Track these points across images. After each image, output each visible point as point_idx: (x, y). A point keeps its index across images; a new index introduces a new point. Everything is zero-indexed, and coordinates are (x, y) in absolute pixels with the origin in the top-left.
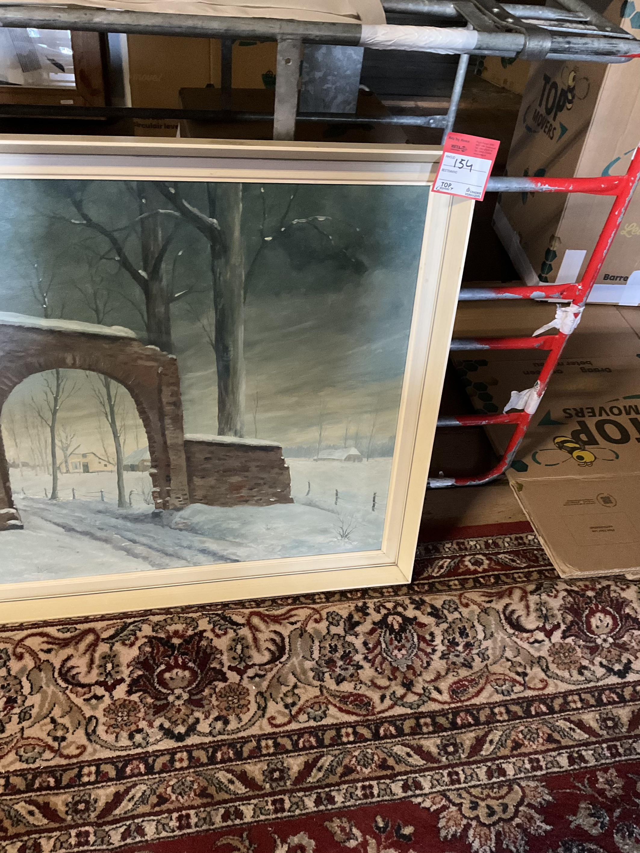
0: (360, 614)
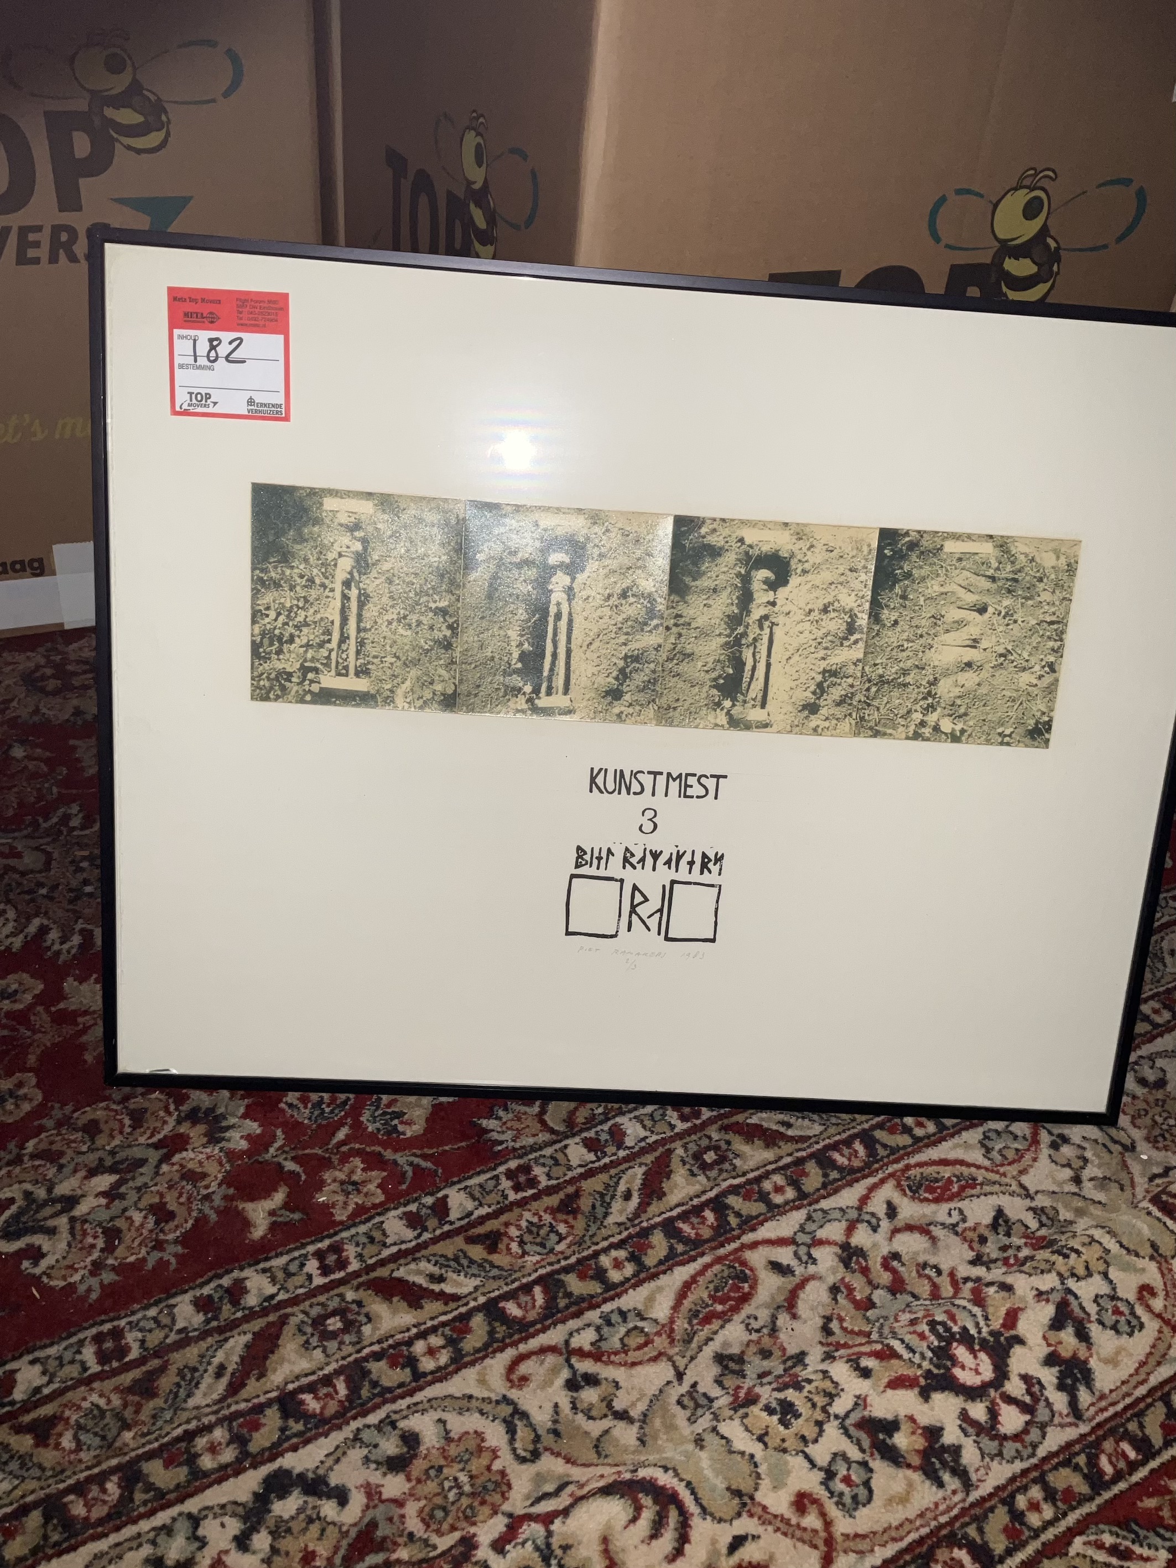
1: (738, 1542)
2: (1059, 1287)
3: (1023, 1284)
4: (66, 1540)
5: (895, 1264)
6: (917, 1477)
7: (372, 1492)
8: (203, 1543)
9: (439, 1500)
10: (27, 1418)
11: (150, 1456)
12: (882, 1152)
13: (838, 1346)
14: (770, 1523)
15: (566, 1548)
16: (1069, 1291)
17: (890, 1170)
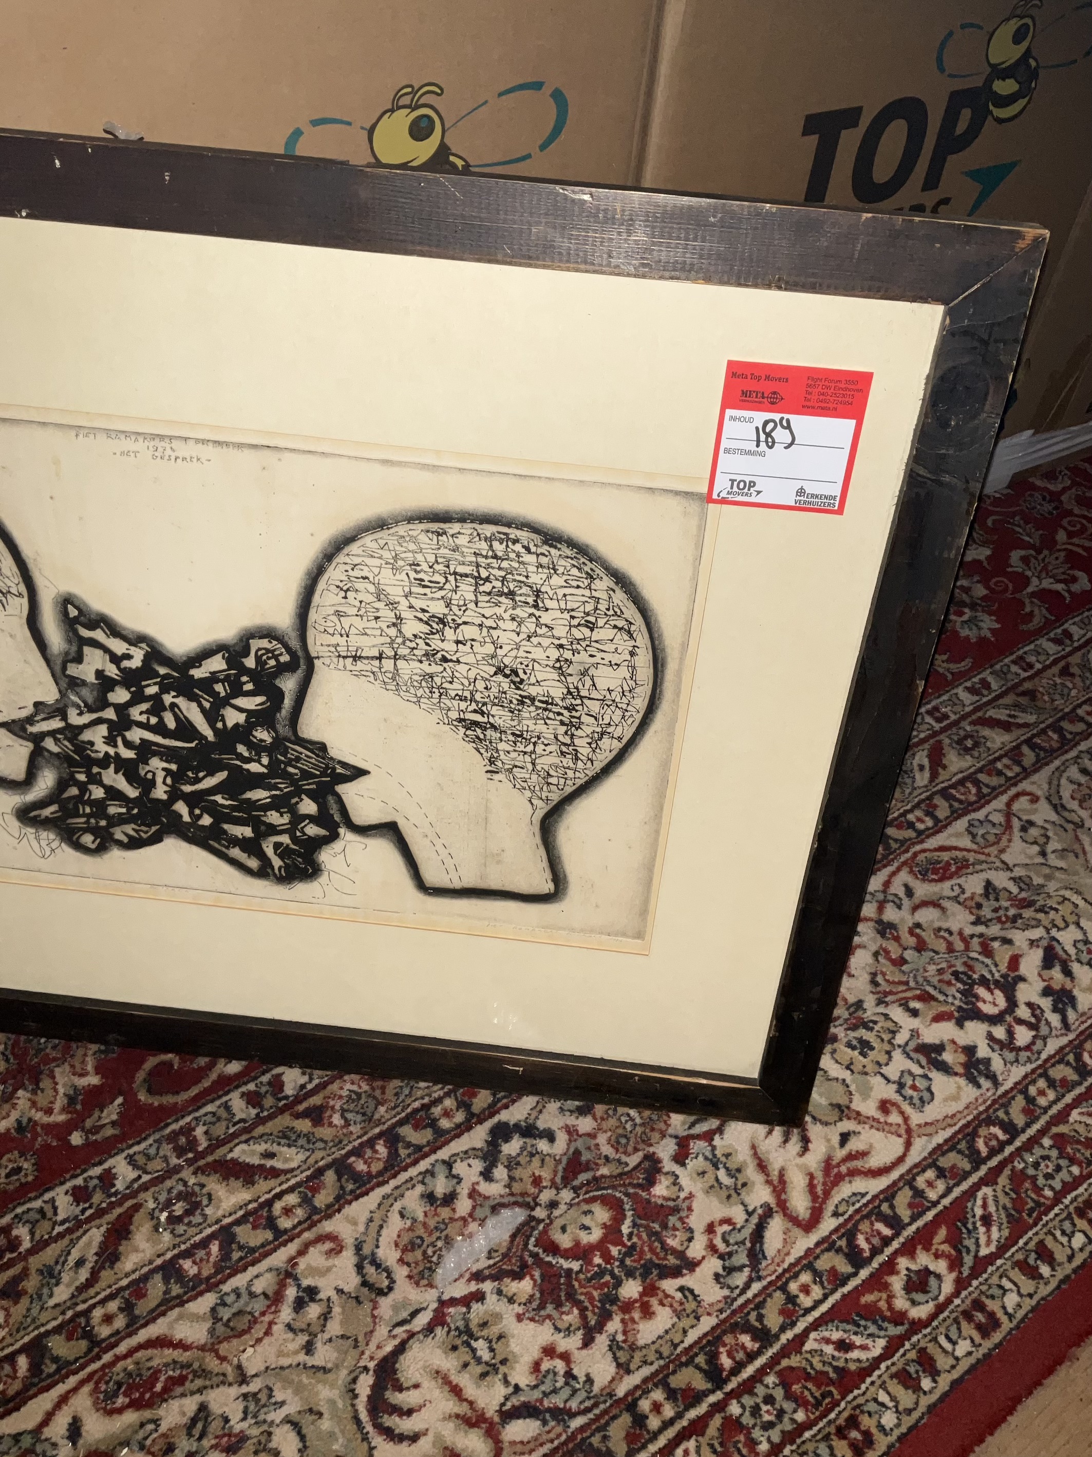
1: (845, 1138)
2: (1046, 936)
3: (1020, 938)
4: (358, 1188)
5: (918, 931)
6: (962, 1081)
7: (571, 1131)
8: (459, 1180)
9: (620, 1131)
10: (301, 1108)
11: (401, 1123)
12: (894, 845)
13: (886, 994)
14: (865, 1123)
15: (728, 1155)
16: (1054, 939)
17: (903, 858)
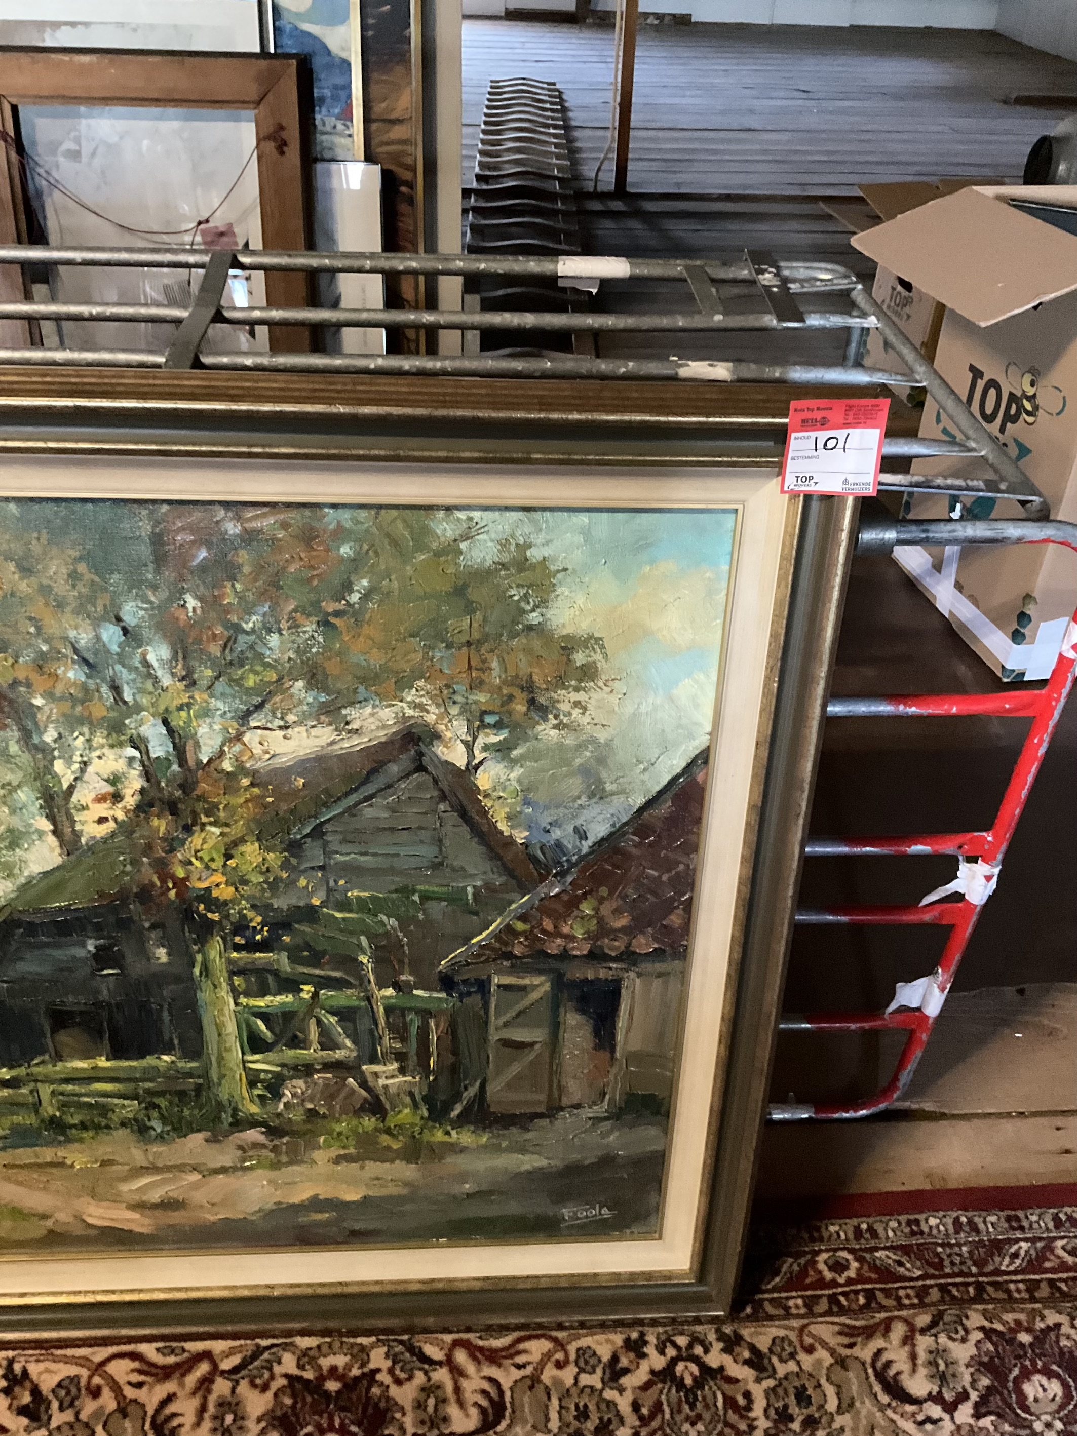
0: (632, 1355)
